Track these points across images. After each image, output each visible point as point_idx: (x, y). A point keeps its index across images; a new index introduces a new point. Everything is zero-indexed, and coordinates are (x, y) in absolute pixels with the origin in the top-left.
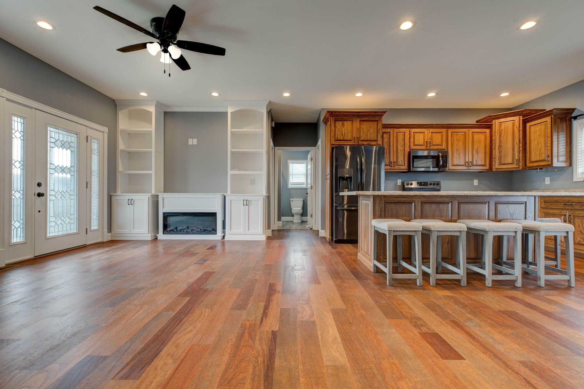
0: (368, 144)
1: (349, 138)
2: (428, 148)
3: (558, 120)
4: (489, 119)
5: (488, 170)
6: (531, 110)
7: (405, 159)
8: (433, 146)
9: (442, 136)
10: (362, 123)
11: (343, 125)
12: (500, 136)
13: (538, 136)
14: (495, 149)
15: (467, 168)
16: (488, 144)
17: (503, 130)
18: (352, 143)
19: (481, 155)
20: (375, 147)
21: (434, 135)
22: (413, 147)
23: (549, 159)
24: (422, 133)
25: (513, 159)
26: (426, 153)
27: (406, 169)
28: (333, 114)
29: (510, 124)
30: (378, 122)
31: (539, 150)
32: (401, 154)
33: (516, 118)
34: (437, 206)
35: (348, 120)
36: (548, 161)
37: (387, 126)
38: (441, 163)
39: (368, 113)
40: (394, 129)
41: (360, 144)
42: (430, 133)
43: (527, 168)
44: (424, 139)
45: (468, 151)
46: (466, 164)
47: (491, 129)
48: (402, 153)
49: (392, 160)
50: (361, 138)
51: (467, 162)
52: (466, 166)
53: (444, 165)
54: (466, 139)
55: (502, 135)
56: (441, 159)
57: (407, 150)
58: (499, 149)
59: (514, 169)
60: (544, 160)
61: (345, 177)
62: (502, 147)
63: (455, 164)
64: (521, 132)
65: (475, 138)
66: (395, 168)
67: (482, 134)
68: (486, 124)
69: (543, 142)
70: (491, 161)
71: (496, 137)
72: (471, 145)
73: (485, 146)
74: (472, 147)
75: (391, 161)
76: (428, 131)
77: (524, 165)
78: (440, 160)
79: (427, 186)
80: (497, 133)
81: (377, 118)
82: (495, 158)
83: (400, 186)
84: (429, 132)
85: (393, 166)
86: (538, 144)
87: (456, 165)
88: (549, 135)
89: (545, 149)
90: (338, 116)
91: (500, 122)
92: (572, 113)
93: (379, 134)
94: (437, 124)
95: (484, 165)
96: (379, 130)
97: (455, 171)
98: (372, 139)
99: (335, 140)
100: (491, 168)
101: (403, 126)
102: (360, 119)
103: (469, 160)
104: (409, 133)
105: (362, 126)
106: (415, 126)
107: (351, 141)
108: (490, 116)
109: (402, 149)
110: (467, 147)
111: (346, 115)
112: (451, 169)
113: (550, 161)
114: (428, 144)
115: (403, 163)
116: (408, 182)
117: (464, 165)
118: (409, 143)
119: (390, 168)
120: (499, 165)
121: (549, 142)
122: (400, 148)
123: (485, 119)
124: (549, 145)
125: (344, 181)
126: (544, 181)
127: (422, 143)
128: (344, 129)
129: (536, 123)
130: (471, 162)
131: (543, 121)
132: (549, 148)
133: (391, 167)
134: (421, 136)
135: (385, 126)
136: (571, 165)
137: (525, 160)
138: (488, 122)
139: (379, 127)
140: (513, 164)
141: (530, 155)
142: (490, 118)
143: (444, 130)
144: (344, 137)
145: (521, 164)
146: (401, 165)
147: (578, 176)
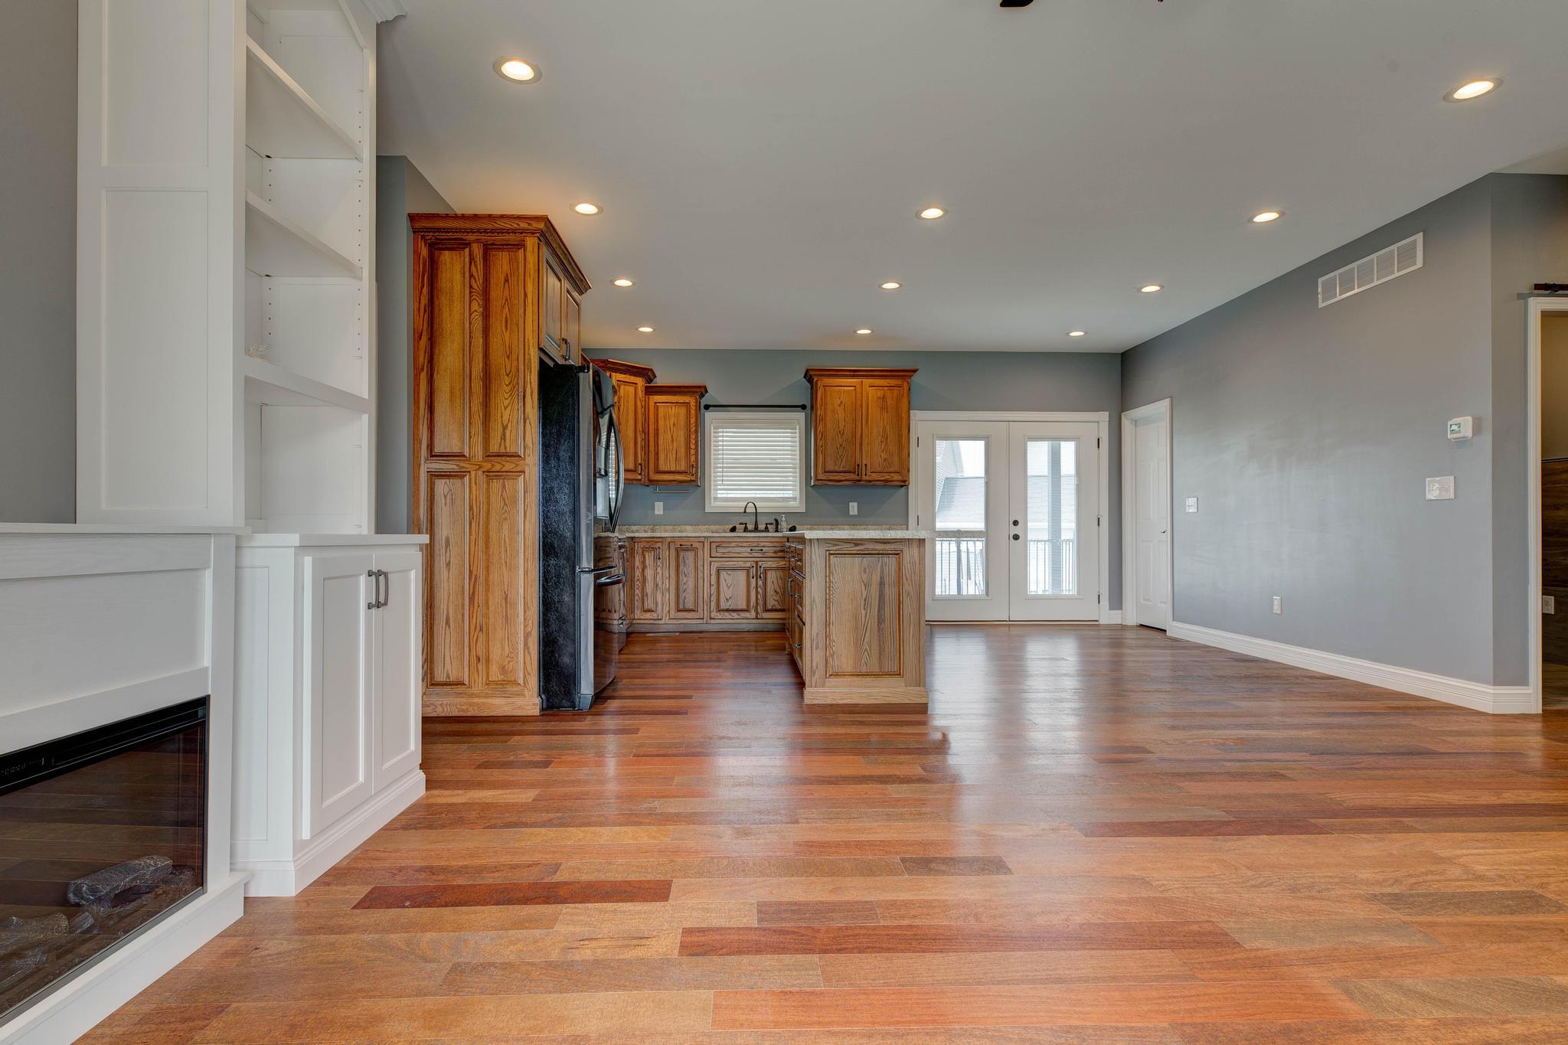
13: (672, 426)
17: (623, 398)
23: (694, 471)
25: (635, 461)
29: (632, 389)
31: (674, 452)
33: (637, 380)
36: (692, 475)
43: (648, 483)
55: (621, 409)
60: (680, 473)
64: (644, 410)
69: (682, 439)
77: (646, 477)
86: (673, 441)
88: (694, 428)
89: (687, 452)
91: (618, 381)
113: (695, 476)
124: (694, 446)
126: (654, 508)
132: (694, 452)
137: (648, 466)
140: (635, 471)
141: (657, 459)
145: (644, 473)
147: (713, 504)
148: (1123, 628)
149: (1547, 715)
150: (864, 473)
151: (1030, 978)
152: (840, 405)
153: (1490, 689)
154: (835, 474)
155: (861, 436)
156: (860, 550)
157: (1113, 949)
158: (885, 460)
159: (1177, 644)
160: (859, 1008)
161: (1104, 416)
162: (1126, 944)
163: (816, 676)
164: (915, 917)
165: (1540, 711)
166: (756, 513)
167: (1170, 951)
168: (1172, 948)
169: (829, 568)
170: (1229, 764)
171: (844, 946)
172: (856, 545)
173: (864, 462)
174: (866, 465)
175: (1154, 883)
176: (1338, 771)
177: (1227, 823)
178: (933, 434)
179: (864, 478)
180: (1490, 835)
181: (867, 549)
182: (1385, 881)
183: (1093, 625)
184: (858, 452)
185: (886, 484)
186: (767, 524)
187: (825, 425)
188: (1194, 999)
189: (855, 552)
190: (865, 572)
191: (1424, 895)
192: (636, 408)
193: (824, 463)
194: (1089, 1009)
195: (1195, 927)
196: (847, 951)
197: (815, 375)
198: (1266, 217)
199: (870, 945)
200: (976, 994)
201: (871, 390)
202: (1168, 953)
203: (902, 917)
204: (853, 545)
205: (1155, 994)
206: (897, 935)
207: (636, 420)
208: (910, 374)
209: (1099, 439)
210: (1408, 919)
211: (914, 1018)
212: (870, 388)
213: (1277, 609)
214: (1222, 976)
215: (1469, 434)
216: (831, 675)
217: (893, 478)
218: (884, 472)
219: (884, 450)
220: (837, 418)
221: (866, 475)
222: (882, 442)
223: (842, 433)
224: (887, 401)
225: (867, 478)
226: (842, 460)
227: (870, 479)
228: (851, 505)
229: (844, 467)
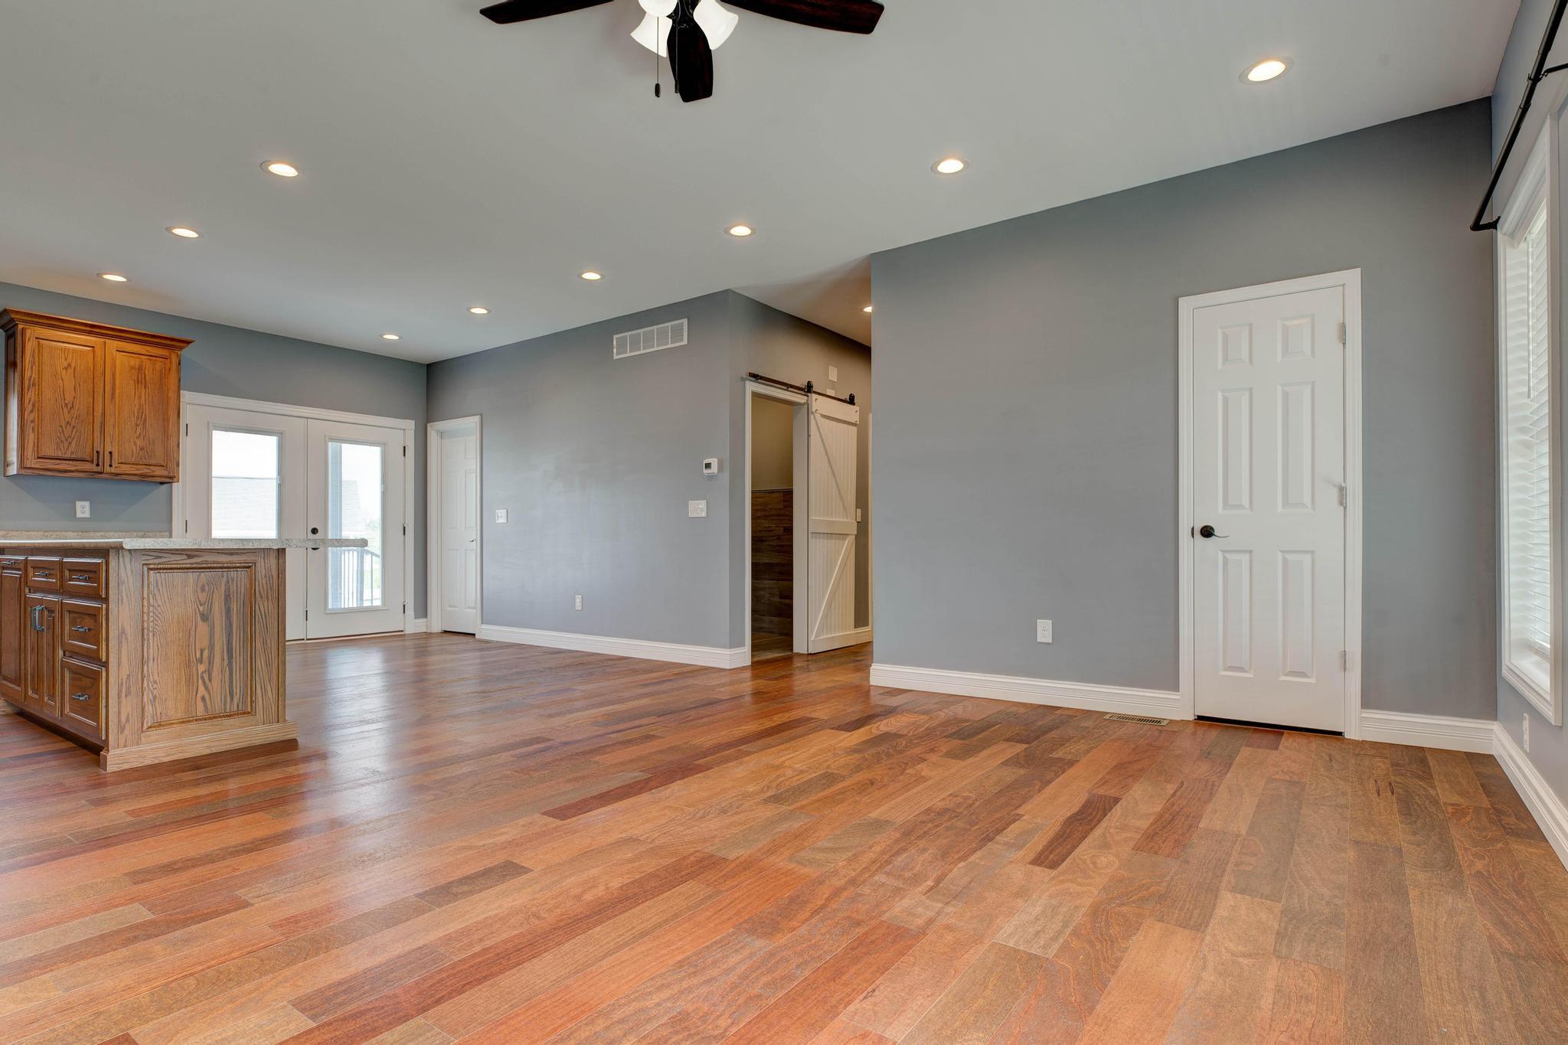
148: (428, 635)
149: (755, 665)
150: (107, 463)
151: (621, 943)
152: (66, 368)
153: (727, 652)
154: (58, 462)
155: (104, 414)
156: (196, 563)
157: (657, 895)
158: (142, 449)
159: (487, 645)
160: (508, 1038)
161: (410, 425)
162: (662, 888)
163: (127, 732)
164: (481, 940)
165: (749, 663)
167: (691, 881)
168: (691, 878)
169: (148, 587)
170: (613, 736)
171: (438, 996)
172: (190, 557)
173: (108, 449)
174: (110, 453)
175: (642, 838)
176: (683, 725)
177: (650, 779)
178: (208, 423)
179: (107, 469)
180: (788, 745)
181: (206, 562)
182: (763, 789)
183: (399, 635)
184: (97, 433)
185: (144, 479)
187: (40, 394)
188: (732, 905)
189: (188, 566)
190: (203, 590)
191: (787, 791)
193: (37, 446)
194: (680, 943)
195: (692, 858)
196: (445, 998)
197: (20, 320)
198: (591, 276)
199: (465, 982)
200: (595, 974)
201: (119, 356)
202: (691, 883)
203: (471, 945)
204: (185, 557)
205: (709, 913)
206: (480, 962)
208: (182, 345)
209: (404, 447)
210: (791, 808)
211: (565, 1019)
212: (118, 353)
213: (578, 605)
214: (736, 883)
215: (716, 471)
216: (149, 727)
217: (154, 472)
218: (139, 464)
219: (139, 436)
220: (61, 385)
221: (111, 466)
222: (137, 425)
223: (69, 406)
224: (145, 374)
225: (113, 470)
226: (70, 443)
227: (118, 471)
228: (79, 504)
229: (72, 453)
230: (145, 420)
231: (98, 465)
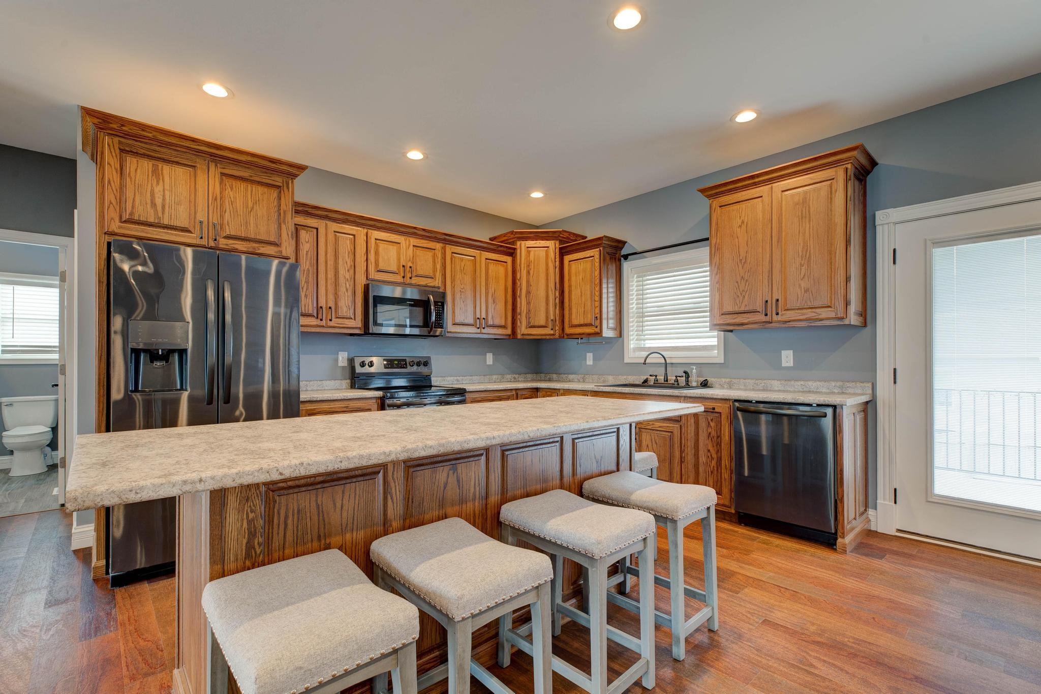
0: (251, 250)
1: (182, 222)
2: (408, 281)
3: (608, 258)
4: (510, 239)
5: (509, 335)
6: (570, 233)
7: (357, 301)
8: (416, 278)
9: (434, 256)
10: (228, 182)
11: (156, 172)
12: (528, 272)
13: (581, 280)
14: (520, 297)
15: (479, 331)
16: (510, 287)
17: (533, 262)
18: (193, 238)
19: (500, 306)
20: (275, 263)
21: (419, 252)
22: (373, 275)
23: (598, 323)
24: (394, 244)
25: (547, 318)
26: (397, 293)
27: (360, 328)
28: (115, 126)
29: (542, 252)
30: (280, 192)
31: (583, 305)
32: (345, 290)
33: (550, 244)
34: (450, 470)
35: (178, 163)
36: (597, 327)
37: (310, 210)
38: (433, 318)
39: (249, 158)
40: (329, 223)
41: (221, 246)
42: (411, 246)
43: (565, 336)
44: (399, 259)
45: (479, 296)
46: (476, 321)
47: (514, 257)
48: (348, 286)
49: (322, 303)
50: (227, 227)
51: (478, 318)
52: (476, 327)
53: (438, 323)
54: (475, 271)
55: (531, 272)
56: (432, 308)
57: (361, 280)
58: (526, 297)
59: (548, 337)
60: (591, 325)
61: (158, 350)
62: (532, 294)
63: (457, 321)
64: (557, 269)
65: (490, 271)
66: (331, 324)
67: (501, 265)
68: (507, 247)
69: (589, 293)
70: (515, 320)
71: (522, 275)
72: (484, 284)
73: (505, 290)
74: (486, 288)
75: (319, 306)
76: (407, 241)
77: (561, 331)
78: (432, 311)
79: (404, 368)
80: (524, 267)
81: (278, 180)
82: (520, 314)
83: (343, 367)
84: (409, 245)
85: (326, 318)
86: (581, 296)
87: (460, 325)
88: (598, 281)
89: (592, 305)
90: (136, 141)
91: (527, 247)
92: (621, 249)
93: (284, 227)
94: (424, 230)
95: (504, 327)
96: (284, 217)
97: (459, 335)
98: (263, 237)
99: (121, 217)
100: (515, 332)
101: (352, 219)
102: (220, 170)
103: (481, 316)
104: (365, 239)
105: (228, 192)
106: (379, 225)
107: (189, 231)
108: (512, 232)
109: (347, 276)
110: (478, 289)
111: (168, 145)
112: (451, 332)
113: (599, 327)
114: (407, 271)
115: (352, 311)
116: (362, 359)
117: (473, 325)
118: (365, 263)
119: (318, 322)
120: (527, 328)
121: (597, 294)
122: (344, 274)
123: (504, 236)
124: (597, 299)
125: (158, 364)
126: (585, 359)
127: (393, 268)
128: (160, 188)
129: (578, 258)
130: (484, 319)
131: (588, 256)
132: (597, 304)
133: (321, 320)
134: (393, 250)
135: (302, 209)
136: (620, 335)
137: (563, 322)
138: (510, 243)
139: (283, 207)
140: (546, 327)
141: (570, 314)
142: (512, 236)
143: (438, 246)
144: (160, 214)
145: (557, 328)
146: (347, 318)
147: (631, 355)
154: (735, 316)
155: (773, 261)
158: (807, 291)
166: (666, 364)
173: (775, 297)
174: (777, 300)
179: (775, 318)
184: (765, 283)
186: (676, 377)
192: (547, 270)
197: (709, 196)
201: (784, 196)
207: (547, 279)
208: (848, 155)
212: (783, 193)
217: (820, 314)
218: (805, 308)
219: (803, 277)
220: (737, 244)
221: (777, 314)
222: (801, 265)
223: (743, 261)
224: (809, 206)
225: (779, 318)
226: (744, 297)
227: (785, 318)
228: (784, 353)
229: (746, 306)
230: (809, 260)
231: (766, 315)
